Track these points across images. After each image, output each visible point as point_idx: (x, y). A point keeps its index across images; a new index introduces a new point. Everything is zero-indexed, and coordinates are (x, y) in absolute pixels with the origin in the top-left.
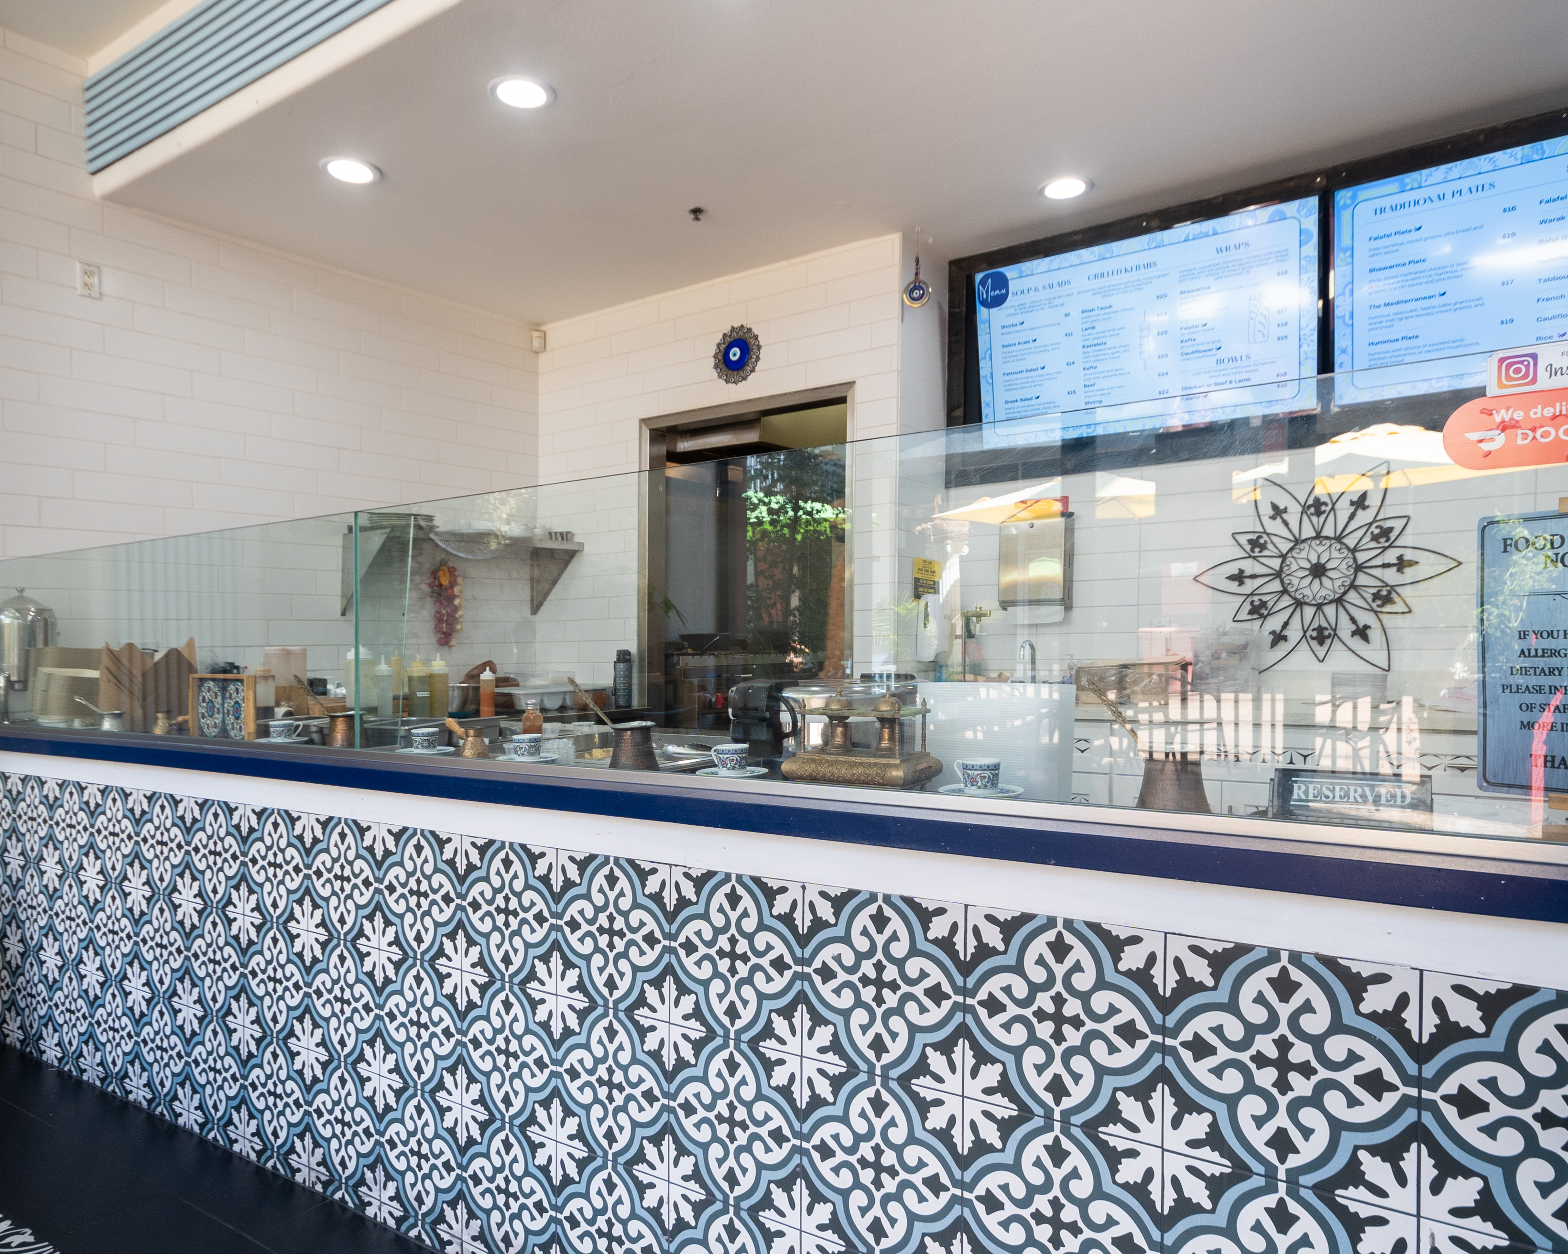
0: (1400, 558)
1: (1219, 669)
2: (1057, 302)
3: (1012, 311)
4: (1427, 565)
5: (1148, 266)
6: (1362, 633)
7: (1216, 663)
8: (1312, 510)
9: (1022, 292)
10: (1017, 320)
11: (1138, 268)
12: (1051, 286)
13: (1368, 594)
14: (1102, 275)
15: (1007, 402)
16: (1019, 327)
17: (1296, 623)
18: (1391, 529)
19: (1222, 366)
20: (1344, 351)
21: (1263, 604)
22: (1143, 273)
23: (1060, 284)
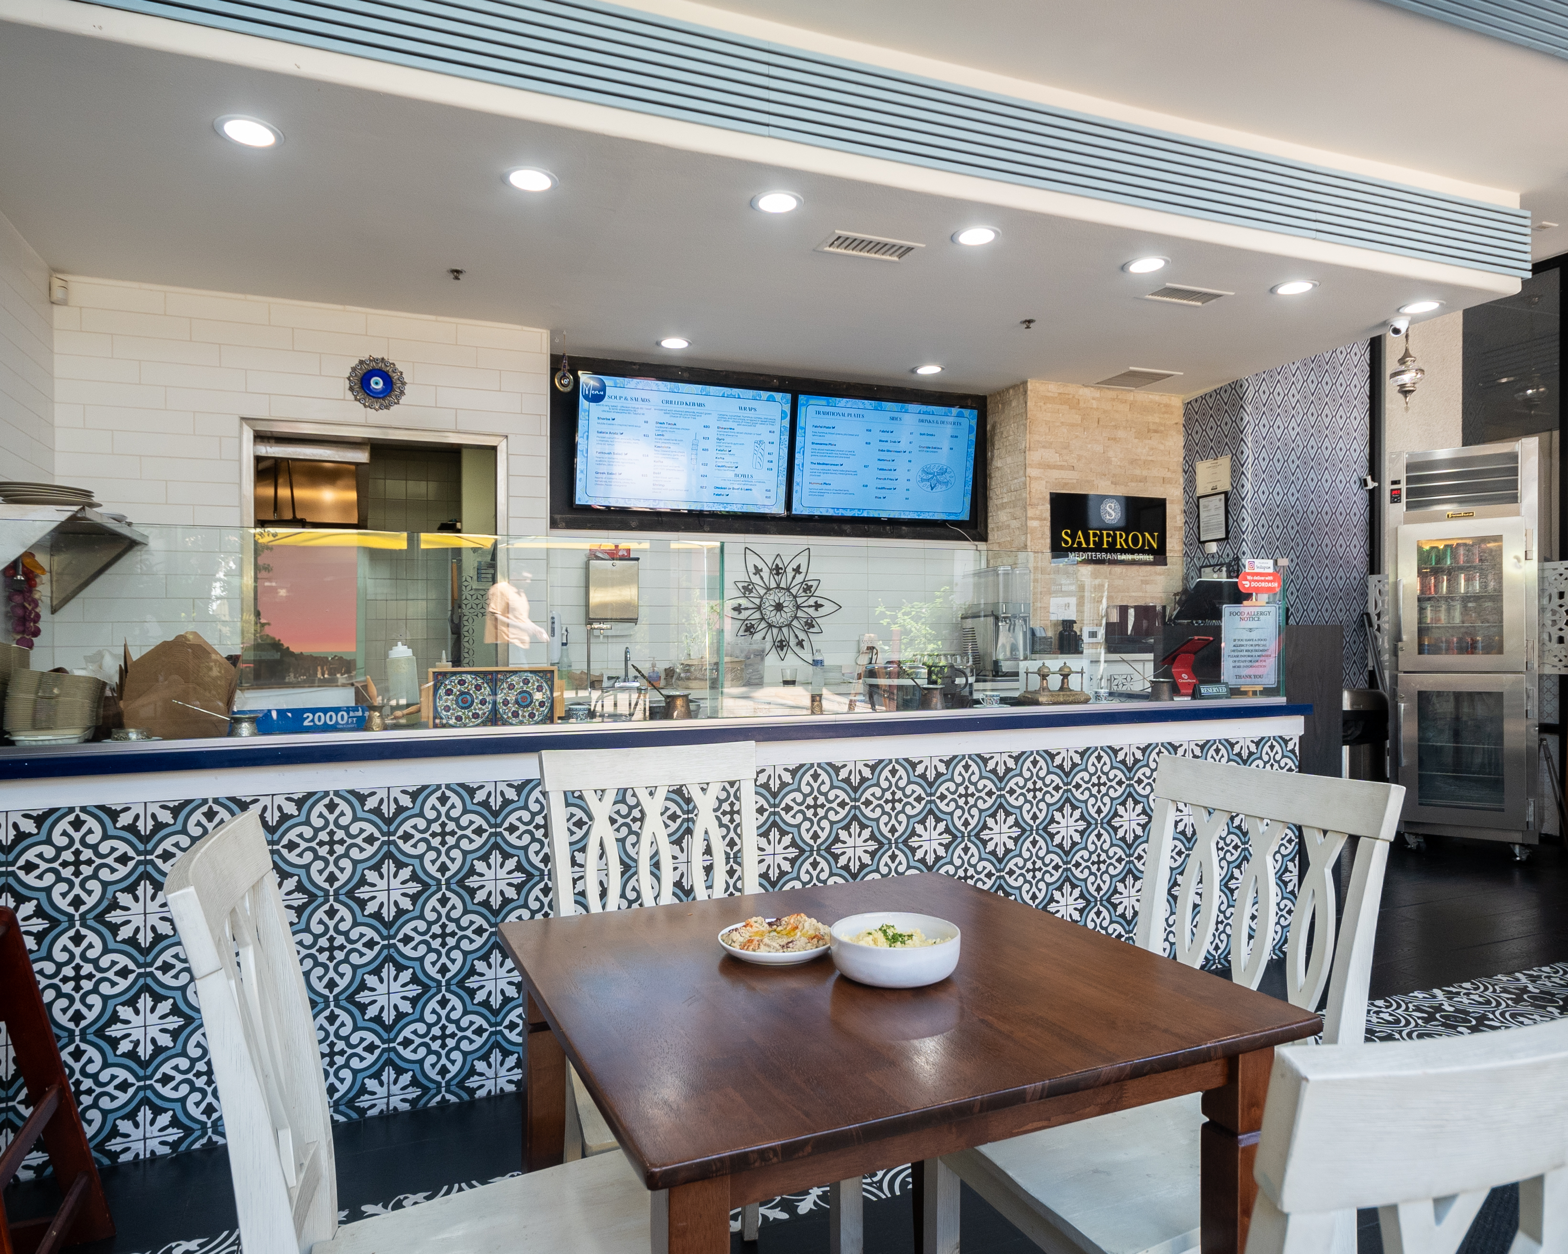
0: (816, 602)
1: (750, 665)
2: (639, 411)
3: (607, 409)
4: (828, 608)
5: (700, 405)
6: (800, 644)
7: (748, 662)
8: (775, 572)
9: (615, 397)
10: (610, 416)
11: (694, 404)
12: (637, 400)
13: (803, 621)
14: (671, 402)
15: (597, 473)
16: (611, 422)
17: (769, 637)
18: (812, 586)
19: (737, 479)
20: (798, 484)
21: (752, 626)
22: (696, 409)
23: (643, 400)
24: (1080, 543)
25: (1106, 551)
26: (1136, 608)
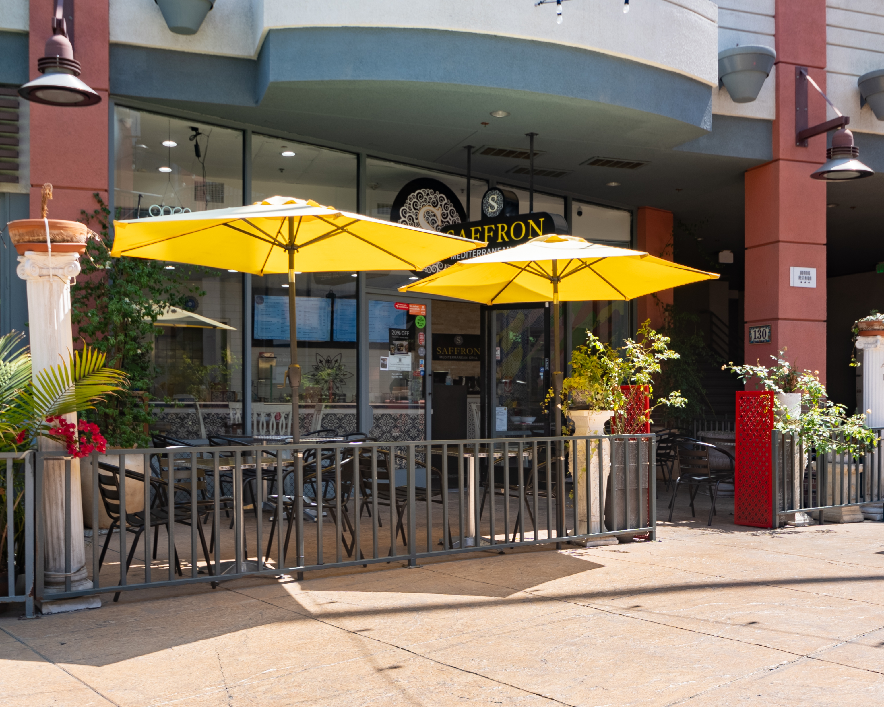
24: (445, 353)
25: (456, 355)
26: (466, 378)
